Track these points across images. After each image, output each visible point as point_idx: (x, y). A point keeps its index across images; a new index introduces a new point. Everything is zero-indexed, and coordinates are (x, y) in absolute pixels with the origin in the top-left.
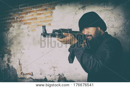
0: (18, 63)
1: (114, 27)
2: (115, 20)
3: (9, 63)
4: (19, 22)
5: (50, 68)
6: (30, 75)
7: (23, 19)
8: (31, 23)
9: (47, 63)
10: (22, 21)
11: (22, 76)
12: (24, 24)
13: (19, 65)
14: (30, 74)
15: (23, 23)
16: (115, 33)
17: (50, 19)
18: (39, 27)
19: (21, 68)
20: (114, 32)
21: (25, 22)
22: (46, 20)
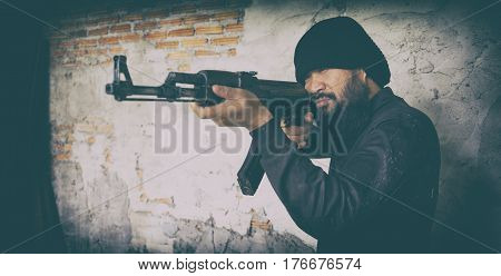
0: (135, 165)
1: (436, 70)
2: (441, 47)
3: (107, 165)
4: (141, 41)
5: (227, 190)
6: (166, 206)
7: (153, 32)
8: (176, 43)
9: (218, 173)
10: (152, 37)
11: (143, 207)
12: (158, 46)
13: (136, 172)
14: (165, 203)
15: (153, 42)
16: (436, 92)
17: (234, 35)
18: (200, 57)
19: (141, 179)
20: (433, 87)
21: (159, 40)
22: (221, 36)
